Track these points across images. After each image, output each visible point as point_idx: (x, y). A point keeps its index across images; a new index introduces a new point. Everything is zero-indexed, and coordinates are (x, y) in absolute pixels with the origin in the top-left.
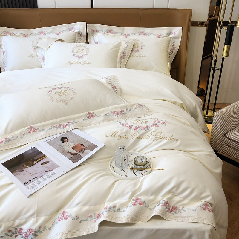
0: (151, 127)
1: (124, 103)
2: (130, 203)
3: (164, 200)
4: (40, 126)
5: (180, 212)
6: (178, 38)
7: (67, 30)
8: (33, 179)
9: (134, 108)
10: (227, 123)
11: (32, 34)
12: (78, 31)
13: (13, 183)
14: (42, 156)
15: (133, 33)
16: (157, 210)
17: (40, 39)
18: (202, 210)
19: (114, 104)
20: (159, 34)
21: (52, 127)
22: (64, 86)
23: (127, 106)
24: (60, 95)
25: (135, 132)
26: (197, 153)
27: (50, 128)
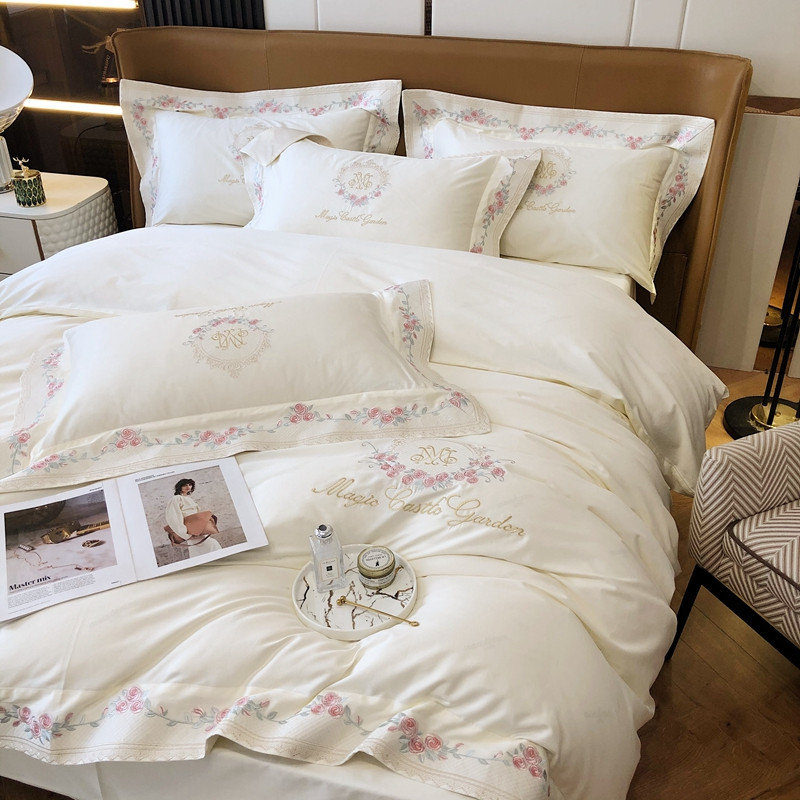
0: (454, 481)
1: (409, 387)
2: (310, 703)
3: (404, 715)
4: (151, 431)
5: (442, 757)
7: (344, 101)
9: (437, 406)
10: (739, 489)
11: (240, 107)
12: (375, 108)
15: (548, 126)
16: (374, 739)
17: (259, 126)
18: (509, 765)
20: (635, 137)
21: (185, 436)
22: (247, 314)
23: (416, 397)
24: (225, 344)
25: (403, 489)
26: (577, 583)
27: (178, 441)
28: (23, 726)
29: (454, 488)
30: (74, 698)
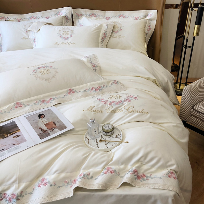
0: (124, 102)
1: (102, 80)
2: (103, 171)
3: (133, 169)
4: (25, 102)
5: (147, 179)
6: (154, 19)
7: (55, 14)
9: (110, 84)
10: (194, 96)
11: (24, 18)
12: (64, 15)
15: (113, 16)
16: (127, 178)
17: (31, 23)
18: (167, 177)
19: (92, 81)
20: (137, 17)
21: (37, 102)
22: (48, 65)
23: (104, 83)
24: (44, 73)
25: (110, 107)
26: (165, 125)
27: (35, 104)
28: (4, 200)
29: (125, 104)
30: (23, 186)
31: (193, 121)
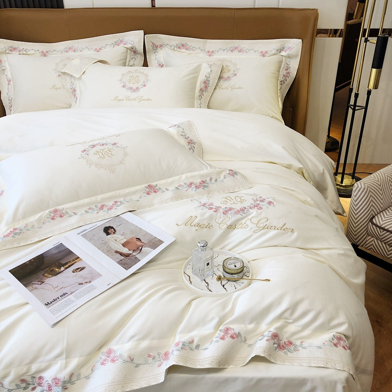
0: (250, 210)
1: (207, 169)
2: (217, 335)
3: (271, 331)
4: (70, 208)
5: (296, 350)
6: (296, 56)
7: (113, 44)
8: (60, 297)
9: (222, 177)
10: (374, 200)
11: (55, 50)
12: (130, 46)
13: (28, 303)
14: (74, 258)
15: (220, 49)
16: (260, 347)
17: (68, 58)
18: (332, 346)
19: (190, 171)
20: (264, 51)
21: (90, 209)
23: (211, 174)
25: (224, 218)
26: (325, 252)
27: (86, 212)
28: (39, 389)
29: (252, 213)
30: (74, 363)
31: (372, 244)
